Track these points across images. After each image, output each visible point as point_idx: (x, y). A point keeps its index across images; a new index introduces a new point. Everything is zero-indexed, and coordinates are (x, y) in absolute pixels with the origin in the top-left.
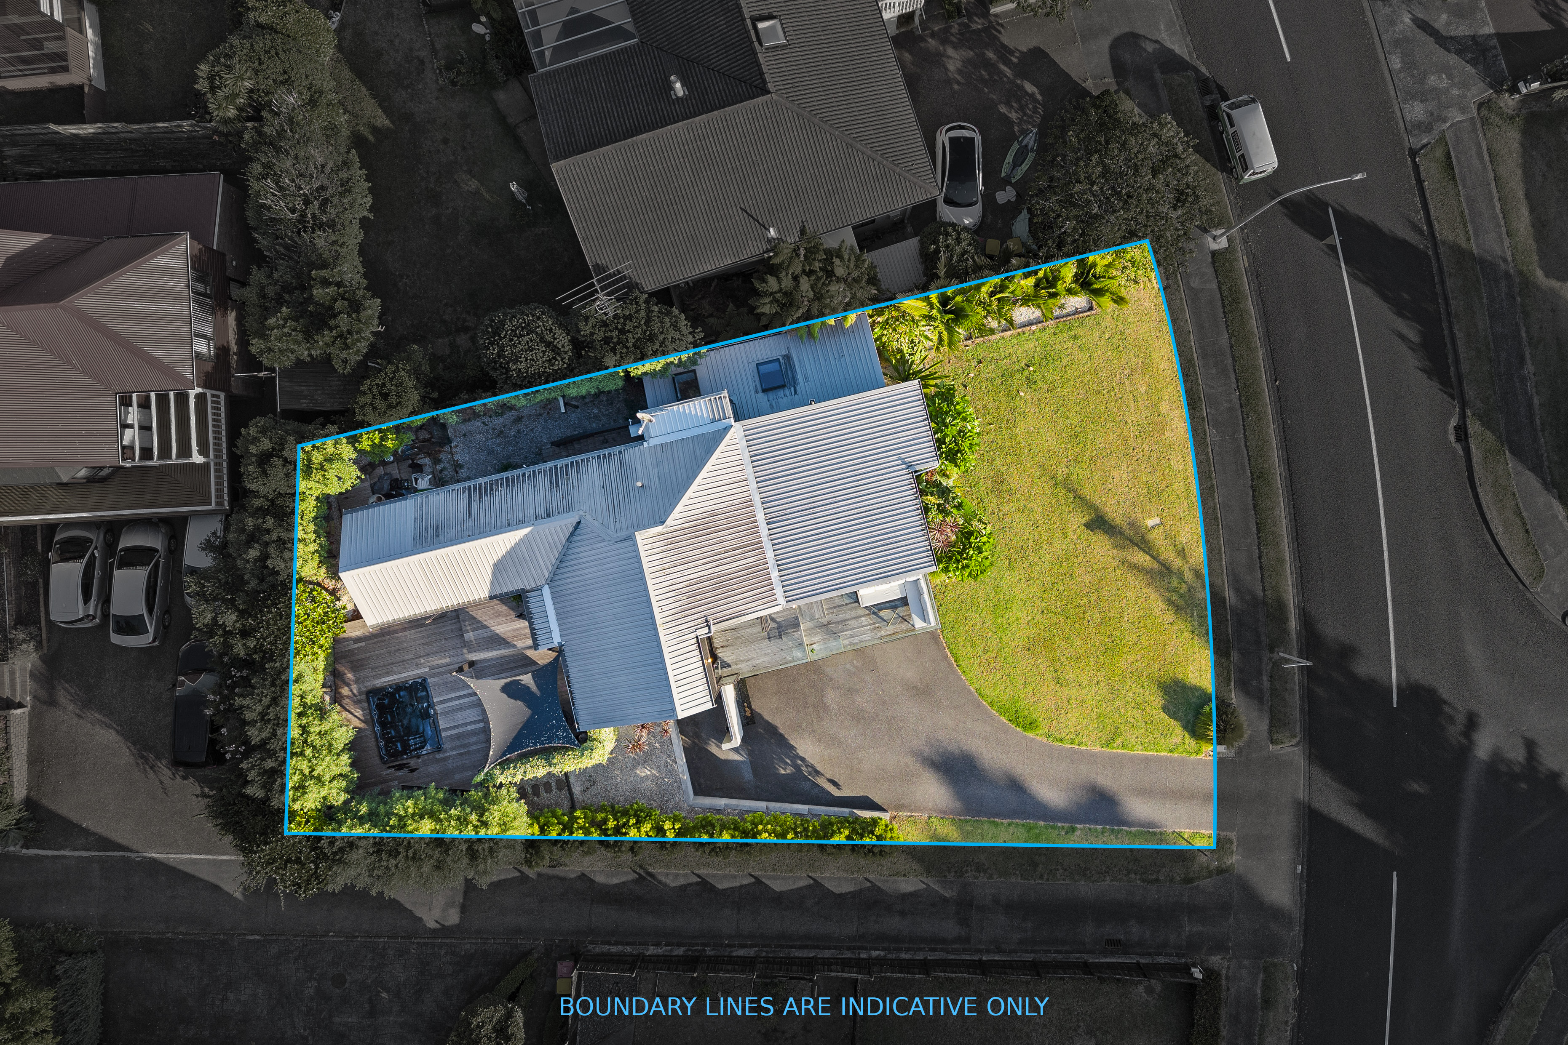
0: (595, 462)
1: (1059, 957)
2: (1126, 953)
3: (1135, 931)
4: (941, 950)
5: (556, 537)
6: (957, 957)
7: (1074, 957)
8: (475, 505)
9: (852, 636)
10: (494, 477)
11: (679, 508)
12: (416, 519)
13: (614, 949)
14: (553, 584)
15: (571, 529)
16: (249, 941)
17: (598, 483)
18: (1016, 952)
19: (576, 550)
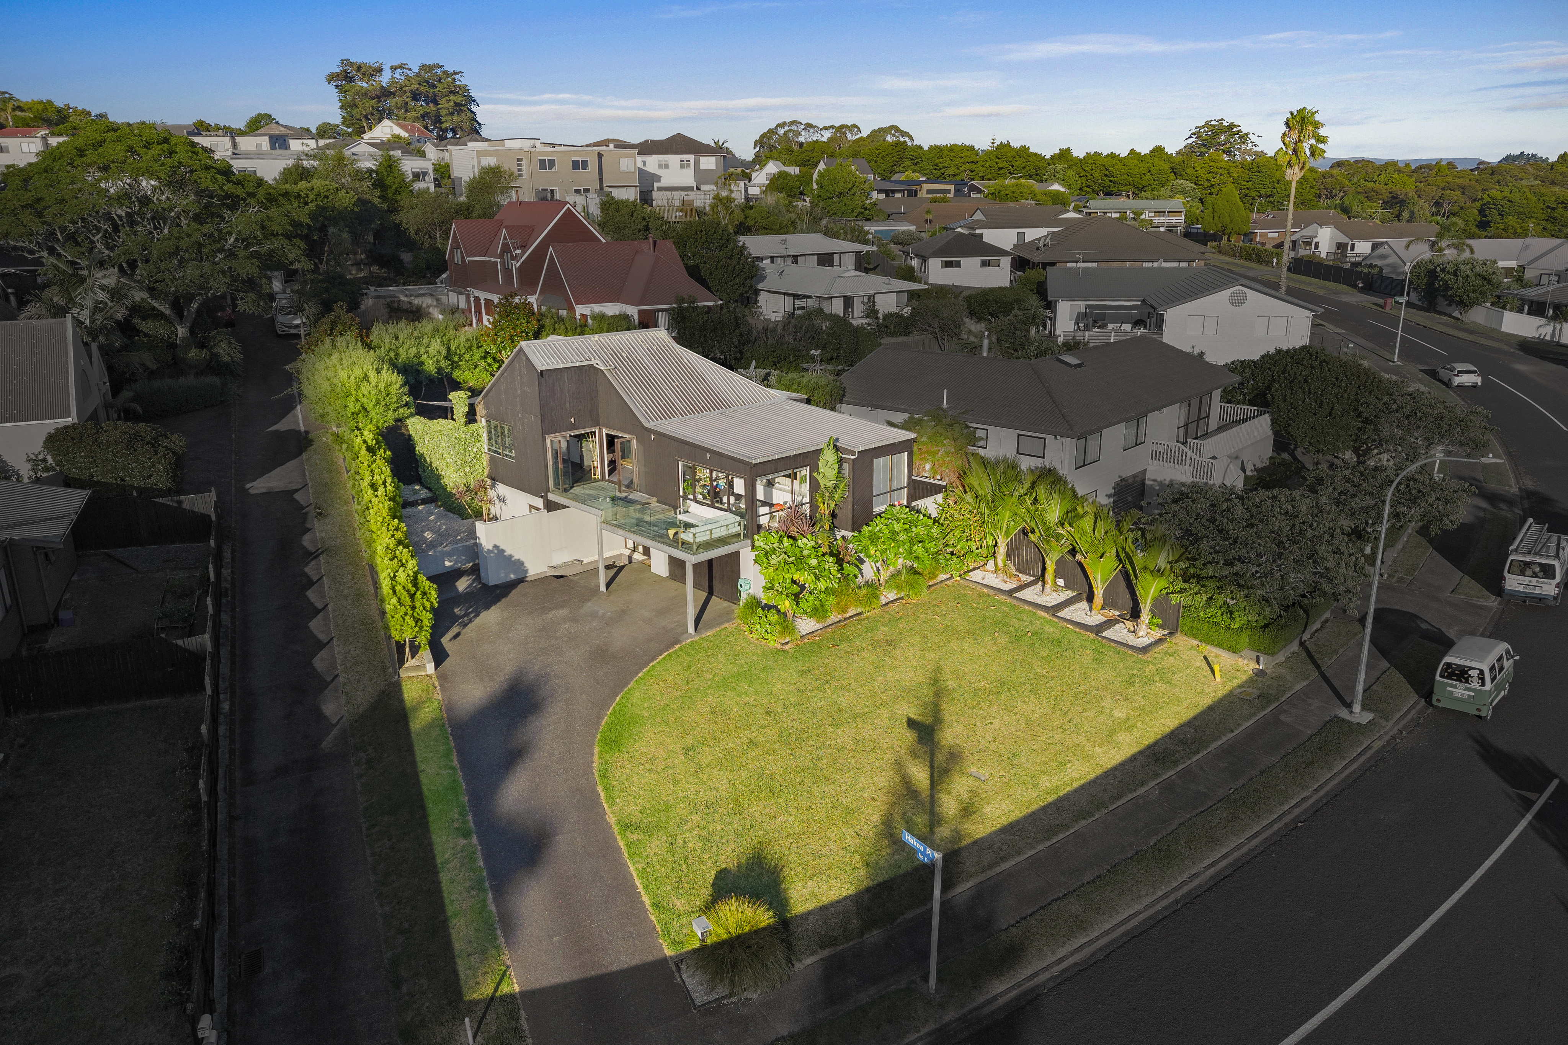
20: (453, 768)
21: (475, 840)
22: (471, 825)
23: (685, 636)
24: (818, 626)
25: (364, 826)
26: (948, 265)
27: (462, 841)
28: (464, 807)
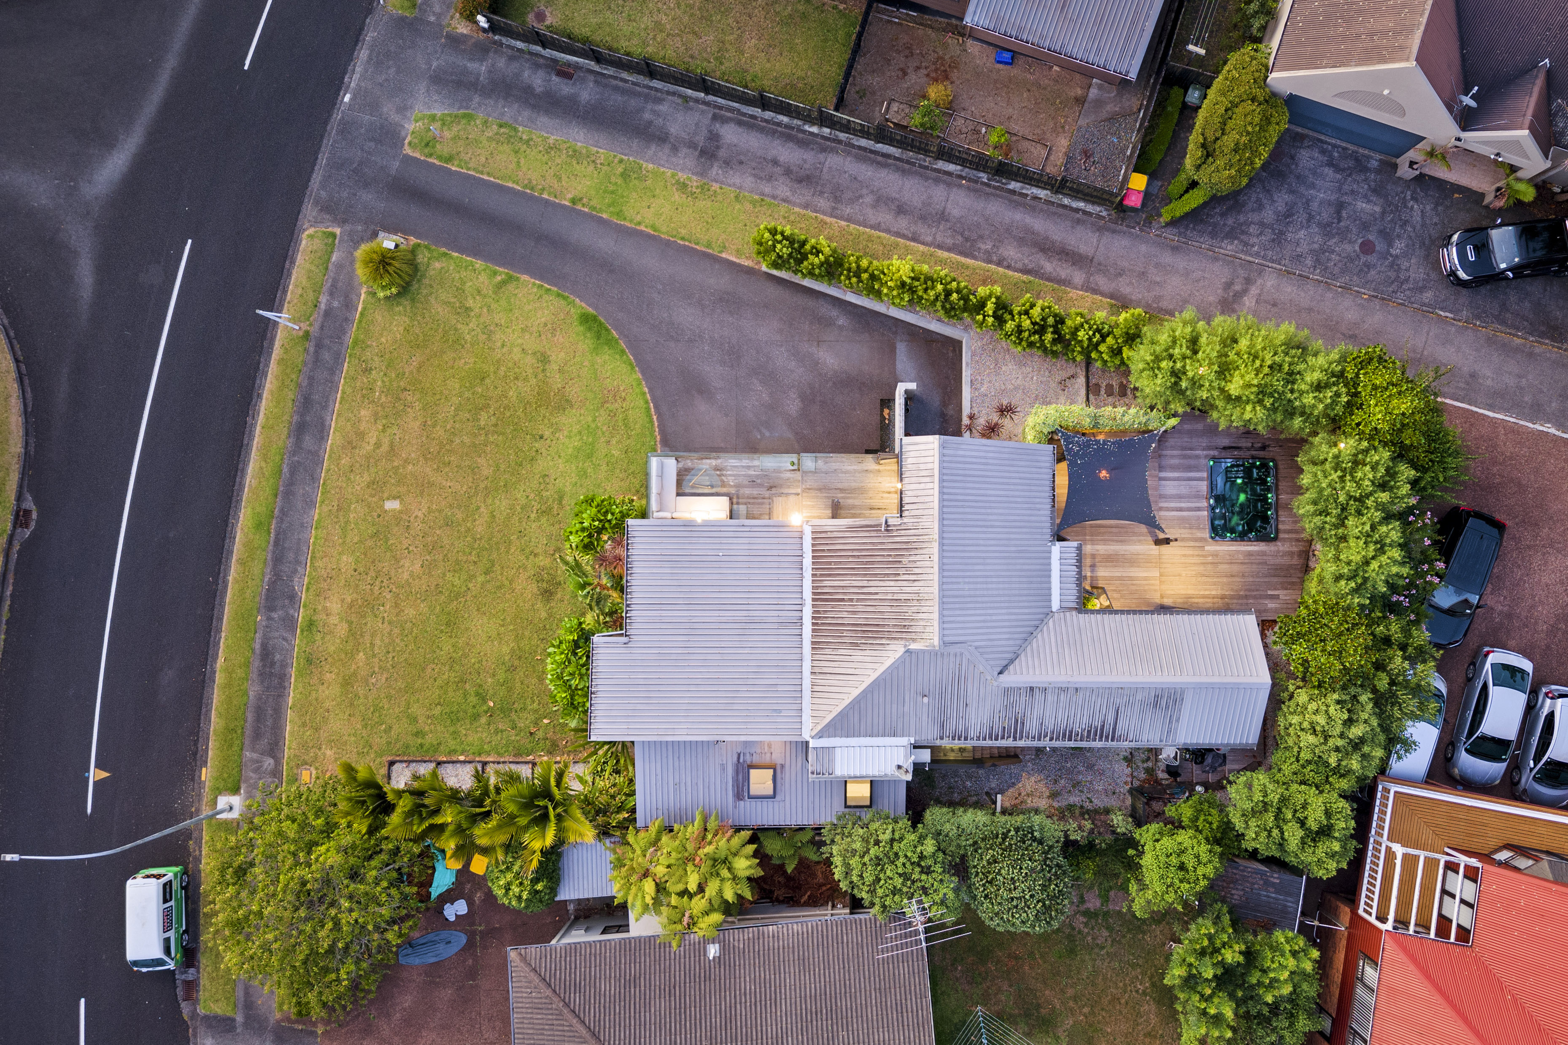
0: (972, 734)
1: (625, 75)
2: (555, 61)
3: (538, 80)
4: (744, 115)
5: (1030, 663)
6: (731, 103)
7: (610, 71)
8: (1110, 719)
9: (749, 467)
10: (1084, 744)
11: (888, 663)
12: (1178, 720)
13: (1081, 205)
14: (1046, 610)
15: (1011, 667)
16: (1450, 312)
17: (972, 711)
18: (668, 93)
19: (1011, 642)
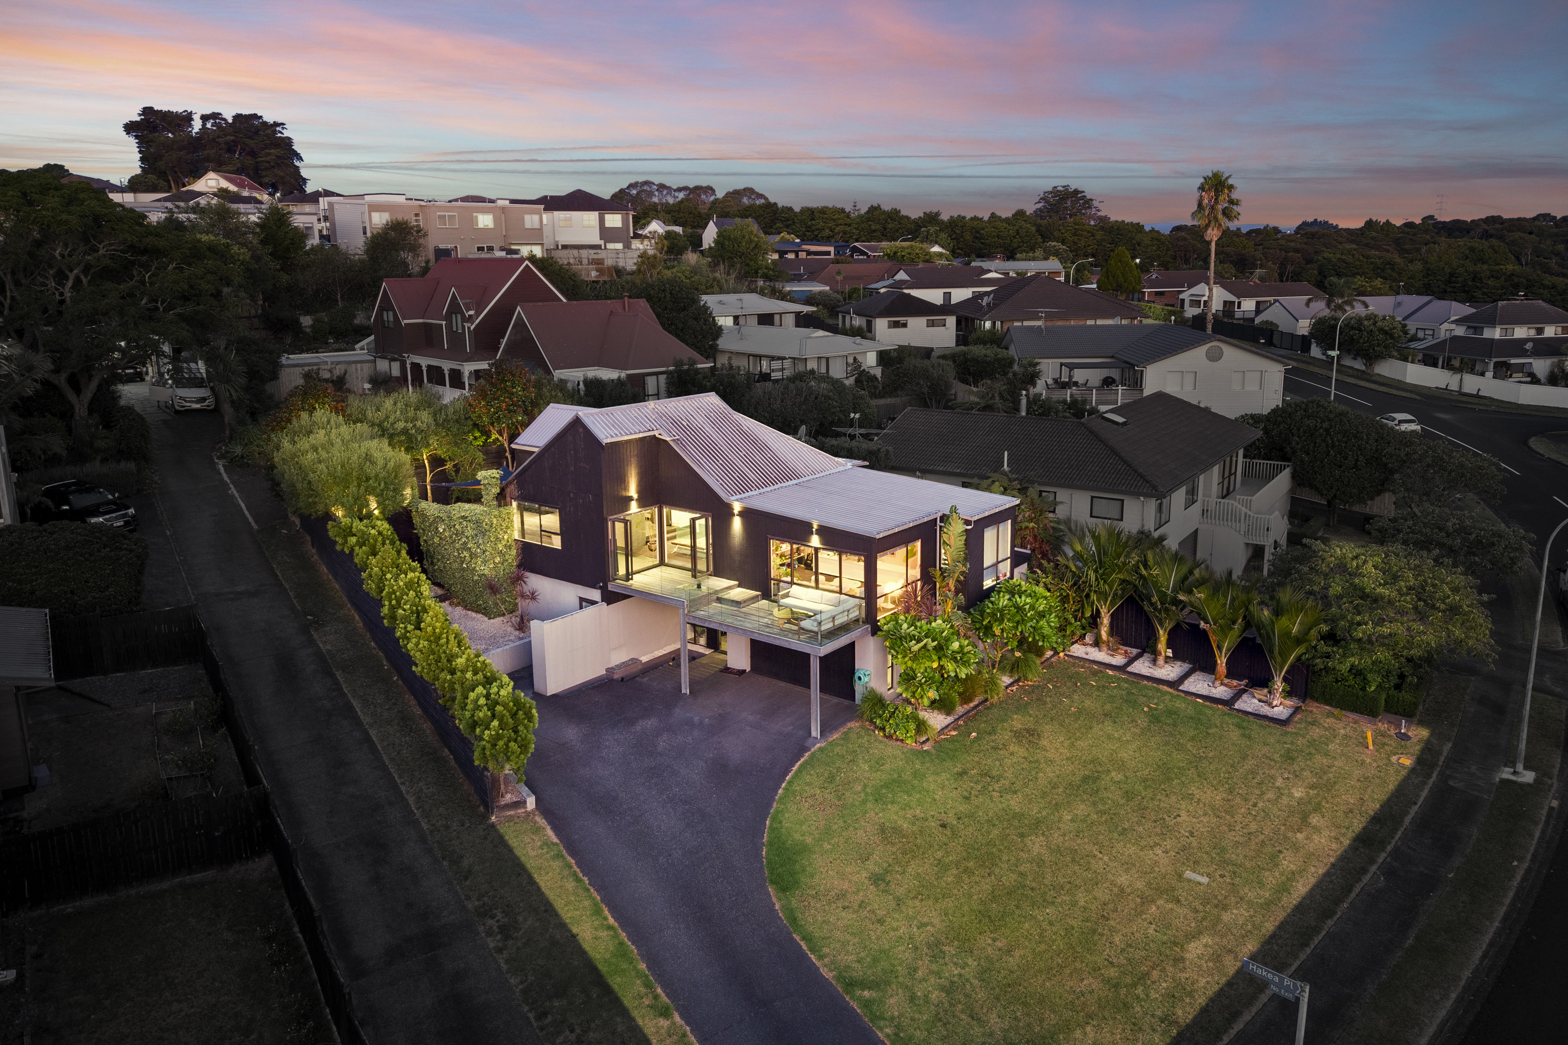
20: (610, 928)
21: (677, 1018)
22: (664, 998)
23: (810, 741)
24: (950, 719)
25: (531, 1016)
26: (896, 325)
27: (664, 1023)
28: (646, 976)
